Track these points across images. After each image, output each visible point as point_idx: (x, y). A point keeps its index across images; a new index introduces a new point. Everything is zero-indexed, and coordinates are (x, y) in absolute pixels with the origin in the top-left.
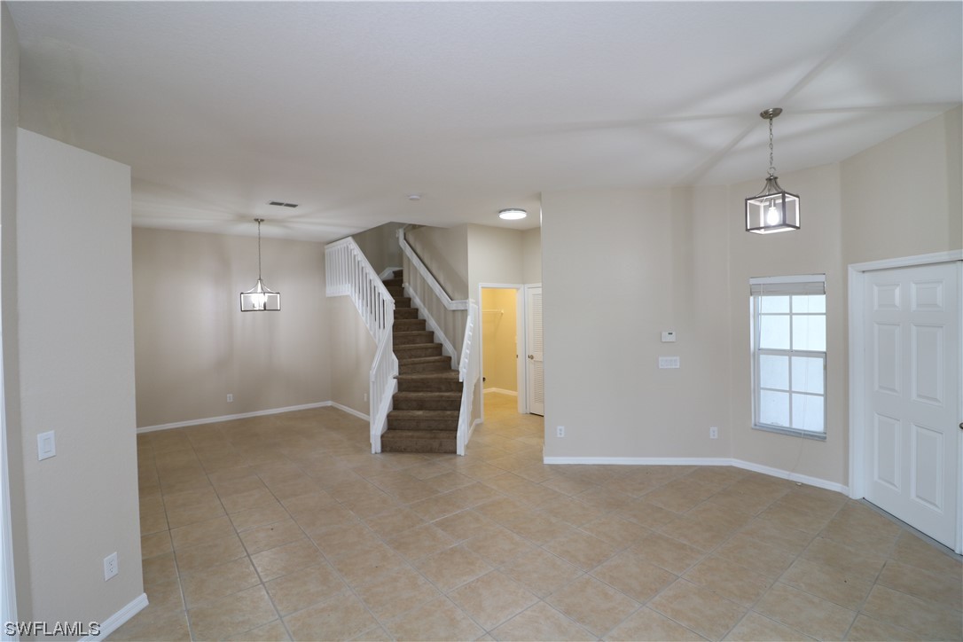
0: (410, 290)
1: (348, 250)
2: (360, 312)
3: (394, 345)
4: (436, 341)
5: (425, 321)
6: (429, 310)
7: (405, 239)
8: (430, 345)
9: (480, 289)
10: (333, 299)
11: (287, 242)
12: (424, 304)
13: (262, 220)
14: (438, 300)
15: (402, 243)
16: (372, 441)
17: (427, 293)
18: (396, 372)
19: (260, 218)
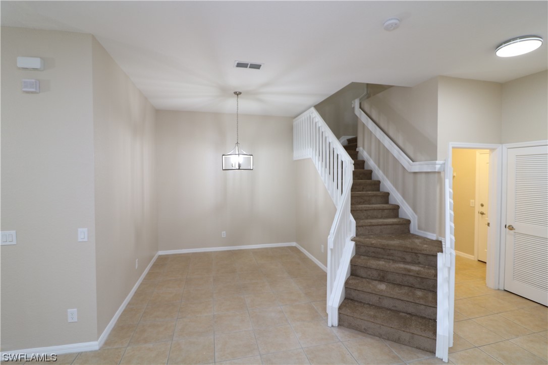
0: (364, 153)
1: (310, 119)
2: (319, 172)
3: (351, 204)
4: (391, 201)
5: (379, 182)
6: (384, 172)
7: (360, 107)
8: (386, 206)
9: (451, 149)
10: (298, 161)
11: (265, 118)
12: (379, 166)
13: (240, 93)
14: (396, 161)
15: (358, 111)
16: (329, 311)
17: (383, 155)
18: (353, 233)
19: (238, 90)
